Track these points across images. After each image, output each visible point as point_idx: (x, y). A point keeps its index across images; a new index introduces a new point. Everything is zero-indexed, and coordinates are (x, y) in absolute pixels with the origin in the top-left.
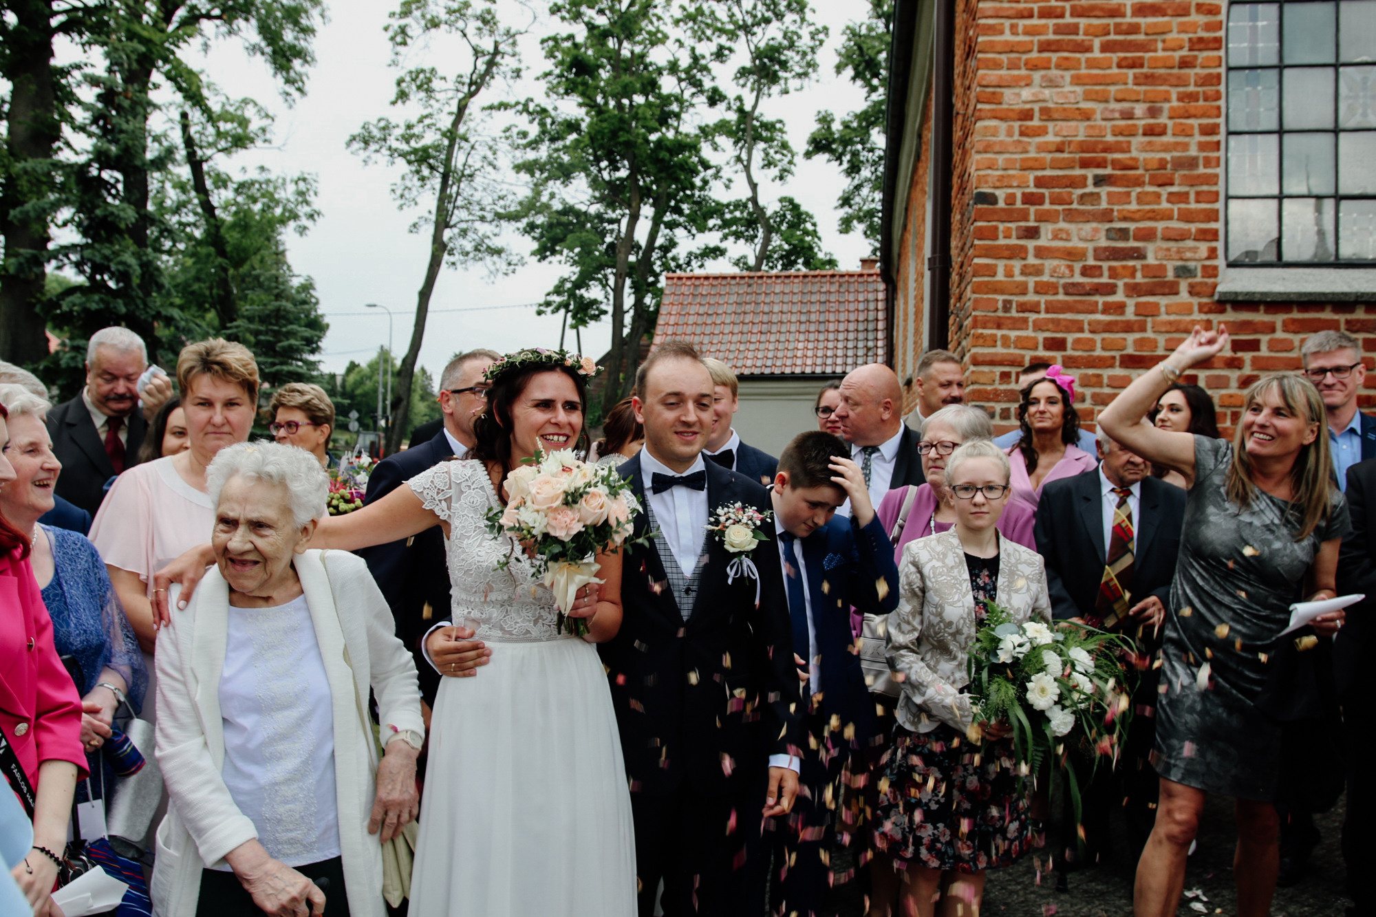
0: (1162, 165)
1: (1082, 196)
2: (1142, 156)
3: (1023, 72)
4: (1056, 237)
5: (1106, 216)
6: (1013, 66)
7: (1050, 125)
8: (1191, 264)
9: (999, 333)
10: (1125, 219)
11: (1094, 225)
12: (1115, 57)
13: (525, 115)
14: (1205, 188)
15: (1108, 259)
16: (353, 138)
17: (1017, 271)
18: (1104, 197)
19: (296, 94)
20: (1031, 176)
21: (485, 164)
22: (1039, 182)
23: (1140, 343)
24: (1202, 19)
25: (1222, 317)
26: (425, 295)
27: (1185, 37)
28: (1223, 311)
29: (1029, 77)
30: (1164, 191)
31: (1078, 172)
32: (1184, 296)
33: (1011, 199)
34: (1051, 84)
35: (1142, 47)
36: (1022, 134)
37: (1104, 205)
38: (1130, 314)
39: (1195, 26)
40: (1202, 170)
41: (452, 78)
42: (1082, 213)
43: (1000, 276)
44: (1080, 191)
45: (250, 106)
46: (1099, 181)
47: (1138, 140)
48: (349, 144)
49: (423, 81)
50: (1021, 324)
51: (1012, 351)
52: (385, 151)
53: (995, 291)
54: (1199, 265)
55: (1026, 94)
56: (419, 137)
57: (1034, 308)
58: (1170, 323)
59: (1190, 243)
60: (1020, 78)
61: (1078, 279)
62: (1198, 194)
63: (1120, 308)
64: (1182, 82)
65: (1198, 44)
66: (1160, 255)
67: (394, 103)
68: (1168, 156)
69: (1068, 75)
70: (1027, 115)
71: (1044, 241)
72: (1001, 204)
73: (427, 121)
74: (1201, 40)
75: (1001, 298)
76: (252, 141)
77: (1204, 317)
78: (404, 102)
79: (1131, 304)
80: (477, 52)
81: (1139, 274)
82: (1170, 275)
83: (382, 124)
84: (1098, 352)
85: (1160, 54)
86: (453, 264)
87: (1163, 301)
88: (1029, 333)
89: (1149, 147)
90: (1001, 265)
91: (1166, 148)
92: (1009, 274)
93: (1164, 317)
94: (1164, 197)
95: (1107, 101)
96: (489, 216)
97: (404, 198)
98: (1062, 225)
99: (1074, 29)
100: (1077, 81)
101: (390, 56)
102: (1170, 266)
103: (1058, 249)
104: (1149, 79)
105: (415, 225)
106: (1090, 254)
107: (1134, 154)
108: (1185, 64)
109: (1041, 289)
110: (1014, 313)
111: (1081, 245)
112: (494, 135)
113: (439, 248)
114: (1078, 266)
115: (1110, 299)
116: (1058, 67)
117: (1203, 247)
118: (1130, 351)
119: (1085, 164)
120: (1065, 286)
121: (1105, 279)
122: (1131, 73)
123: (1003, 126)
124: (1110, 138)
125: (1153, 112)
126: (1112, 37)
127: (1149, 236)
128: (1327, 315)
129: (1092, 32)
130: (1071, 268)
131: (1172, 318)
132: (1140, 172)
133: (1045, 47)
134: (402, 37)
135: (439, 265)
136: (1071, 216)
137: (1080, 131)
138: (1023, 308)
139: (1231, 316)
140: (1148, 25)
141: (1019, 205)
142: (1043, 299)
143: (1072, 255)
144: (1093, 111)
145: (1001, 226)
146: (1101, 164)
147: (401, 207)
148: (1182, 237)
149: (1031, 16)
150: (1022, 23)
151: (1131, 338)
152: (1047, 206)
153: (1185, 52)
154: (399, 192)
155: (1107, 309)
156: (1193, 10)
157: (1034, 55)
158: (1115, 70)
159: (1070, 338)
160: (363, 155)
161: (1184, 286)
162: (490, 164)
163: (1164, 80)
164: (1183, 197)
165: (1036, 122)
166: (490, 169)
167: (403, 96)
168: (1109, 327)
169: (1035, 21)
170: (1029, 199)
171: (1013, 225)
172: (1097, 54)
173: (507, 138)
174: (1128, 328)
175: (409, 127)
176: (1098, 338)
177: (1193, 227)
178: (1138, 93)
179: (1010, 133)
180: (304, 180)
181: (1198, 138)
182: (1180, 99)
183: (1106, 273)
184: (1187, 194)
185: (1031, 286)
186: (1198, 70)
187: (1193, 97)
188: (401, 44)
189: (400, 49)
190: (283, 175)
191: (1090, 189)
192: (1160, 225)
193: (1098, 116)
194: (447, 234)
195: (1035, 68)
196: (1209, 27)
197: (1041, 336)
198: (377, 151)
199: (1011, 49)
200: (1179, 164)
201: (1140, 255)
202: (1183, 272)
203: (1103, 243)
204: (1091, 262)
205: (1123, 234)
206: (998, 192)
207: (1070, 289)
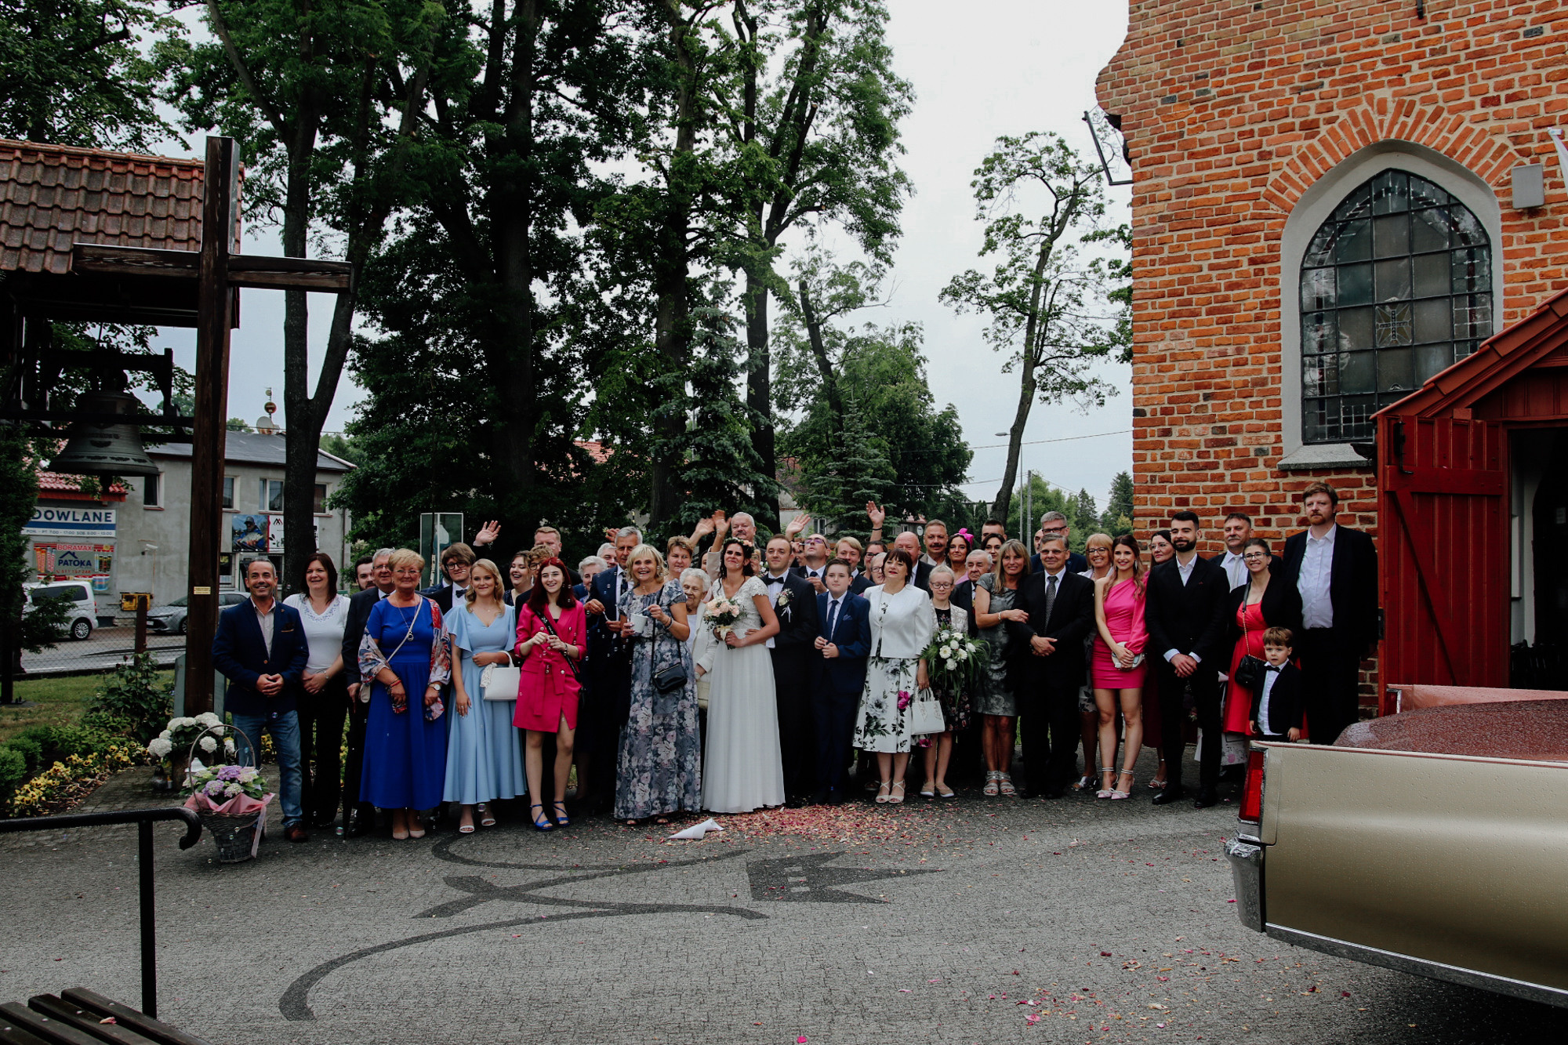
0: (1245, 384)
1: (1196, 408)
2: (1233, 379)
3: (1160, 332)
4: (1181, 435)
5: (1211, 419)
6: (1153, 329)
7: (1176, 364)
8: (1265, 447)
9: (1149, 496)
10: (1223, 420)
11: (1204, 425)
12: (1215, 317)
13: (1121, 242)
14: (1272, 397)
15: (1213, 446)
16: (945, 292)
17: (1158, 457)
18: (1210, 407)
19: (885, 266)
20: (1166, 397)
21: (1070, 302)
22: (1171, 400)
23: (1234, 499)
24: (1268, 288)
25: (1286, 480)
26: (1017, 431)
27: (1258, 301)
28: (1286, 476)
29: (1163, 335)
30: (1247, 401)
31: (1194, 392)
32: (1261, 467)
33: (1154, 412)
34: (1177, 338)
35: (1231, 310)
36: (1159, 371)
37: (1210, 412)
38: (1228, 481)
39: (1263, 294)
40: (1270, 386)
41: (1037, 221)
42: (1197, 418)
43: (1149, 461)
44: (1195, 405)
45: (859, 269)
46: (1207, 397)
47: (1230, 370)
48: (941, 297)
49: (1009, 228)
50: (1162, 490)
51: (1157, 507)
52: (974, 300)
53: (1146, 471)
54: (1270, 447)
55: (1161, 345)
56: (1013, 279)
57: (1169, 480)
58: (1252, 485)
59: (1264, 433)
60: (1157, 336)
61: (1195, 460)
62: (1268, 401)
63: (1221, 477)
64: (1256, 330)
65: (1266, 305)
66: (1246, 442)
67: (982, 254)
68: (1249, 378)
69: (1186, 331)
70: (1162, 359)
71: (1174, 438)
72: (1149, 416)
73: (1018, 264)
74: (1267, 302)
75: (1149, 474)
76: (861, 301)
77: (1274, 480)
78: (993, 250)
79: (1228, 474)
80: (1059, 194)
81: (1233, 455)
82: (1252, 455)
83: (970, 276)
84: (1209, 506)
85: (1243, 313)
86: (1046, 399)
87: (1248, 471)
88: (1167, 496)
89: (1237, 374)
90: (1149, 453)
91: (1247, 373)
92: (1154, 459)
93: (1249, 482)
94: (1247, 405)
95: (1209, 346)
96: (1077, 351)
97: (998, 341)
98: (1185, 426)
99: (1189, 302)
100: (1192, 335)
101: (976, 211)
102: (1252, 449)
103: (1182, 442)
104: (1236, 330)
105: (1008, 365)
106: (1202, 444)
107: (1228, 378)
108: (1258, 318)
109: (1173, 468)
110: (1157, 484)
111: (1197, 438)
112: (1082, 270)
113: (1029, 385)
114: (1195, 452)
115: (1215, 472)
116: (1180, 327)
117: (1272, 436)
118: (1228, 504)
119: (1198, 387)
120: (1188, 464)
121: (1212, 460)
122: (1224, 327)
123: (1149, 366)
124: (1213, 369)
125: (1239, 351)
126: (1213, 305)
127: (1237, 430)
128: (1354, 476)
129: (1200, 303)
130: (1191, 454)
131: (1254, 482)
132: (1232, 389)
133: (1173, 315)
134: (987, 191)
135: (1030, 403)
136: (1191, 420)
137: (1195, 366)
138: (1162, 480)
139: (1291, 479)
140: (1234, 295)
141: (1159, 415)
142: (1174, 473)
143: (1191, 445)
144: (1202, 353)
145: (1149, 429)
146: (1208, 387)
147: (997, 348)
148: (1259, 429)
149: (1163, 297)
150: (1158, 301)
151: (1229, 495)
152: (1176, 415)
153: (1257, 311)
154: (991, 336)
155: (1214, 478)
156: (1262, 283)
157: (1166, 320)
158: (1215, 326)
159: (1191, 497)
160: (955, 305)
161: (1261, 461)
162: (1075, 301)
163: (1244, 330)
164: (1259, 404)
165: (1168, 363)
166: (1074, 306)
167: (991, 245)
168: (1214, 490)
169: (1166, 299)
170: (1165, 411)
171: (1155, 428)
172: (1204, 317)
173: (1096, 272)
174: (1227, 490)
175: (1000, 271)
176: (1208, 496)
177: (1265, 423)
178: (1229, 339)
179: (1152, 371)
180: (911, 329)
181: (1268, 365)
182: (1255, 342)
183: (1212, 455)
184: (1261, 401)
185: (1167, 466)
186: (1266, 322)
187: (1263, 339)
188: (986, 198)
189: (985, 203)
190: (892, 326)
191: (1202, 402)
192: (1245, 423)
193: (1205, 356)
194: (1038, 371)
195: (1166, 329)
196: (1272, 293)
197: (1174, 497)
198: (967, 300)
199: (1151, 318)
200: (1256, 383)
201: (1232, 442)
202: (1260, 452)
203: (1211, 436)
204: (1203, 449)
205: (1222, 430)
206: (1146, 408)
207: (1192, 466)
